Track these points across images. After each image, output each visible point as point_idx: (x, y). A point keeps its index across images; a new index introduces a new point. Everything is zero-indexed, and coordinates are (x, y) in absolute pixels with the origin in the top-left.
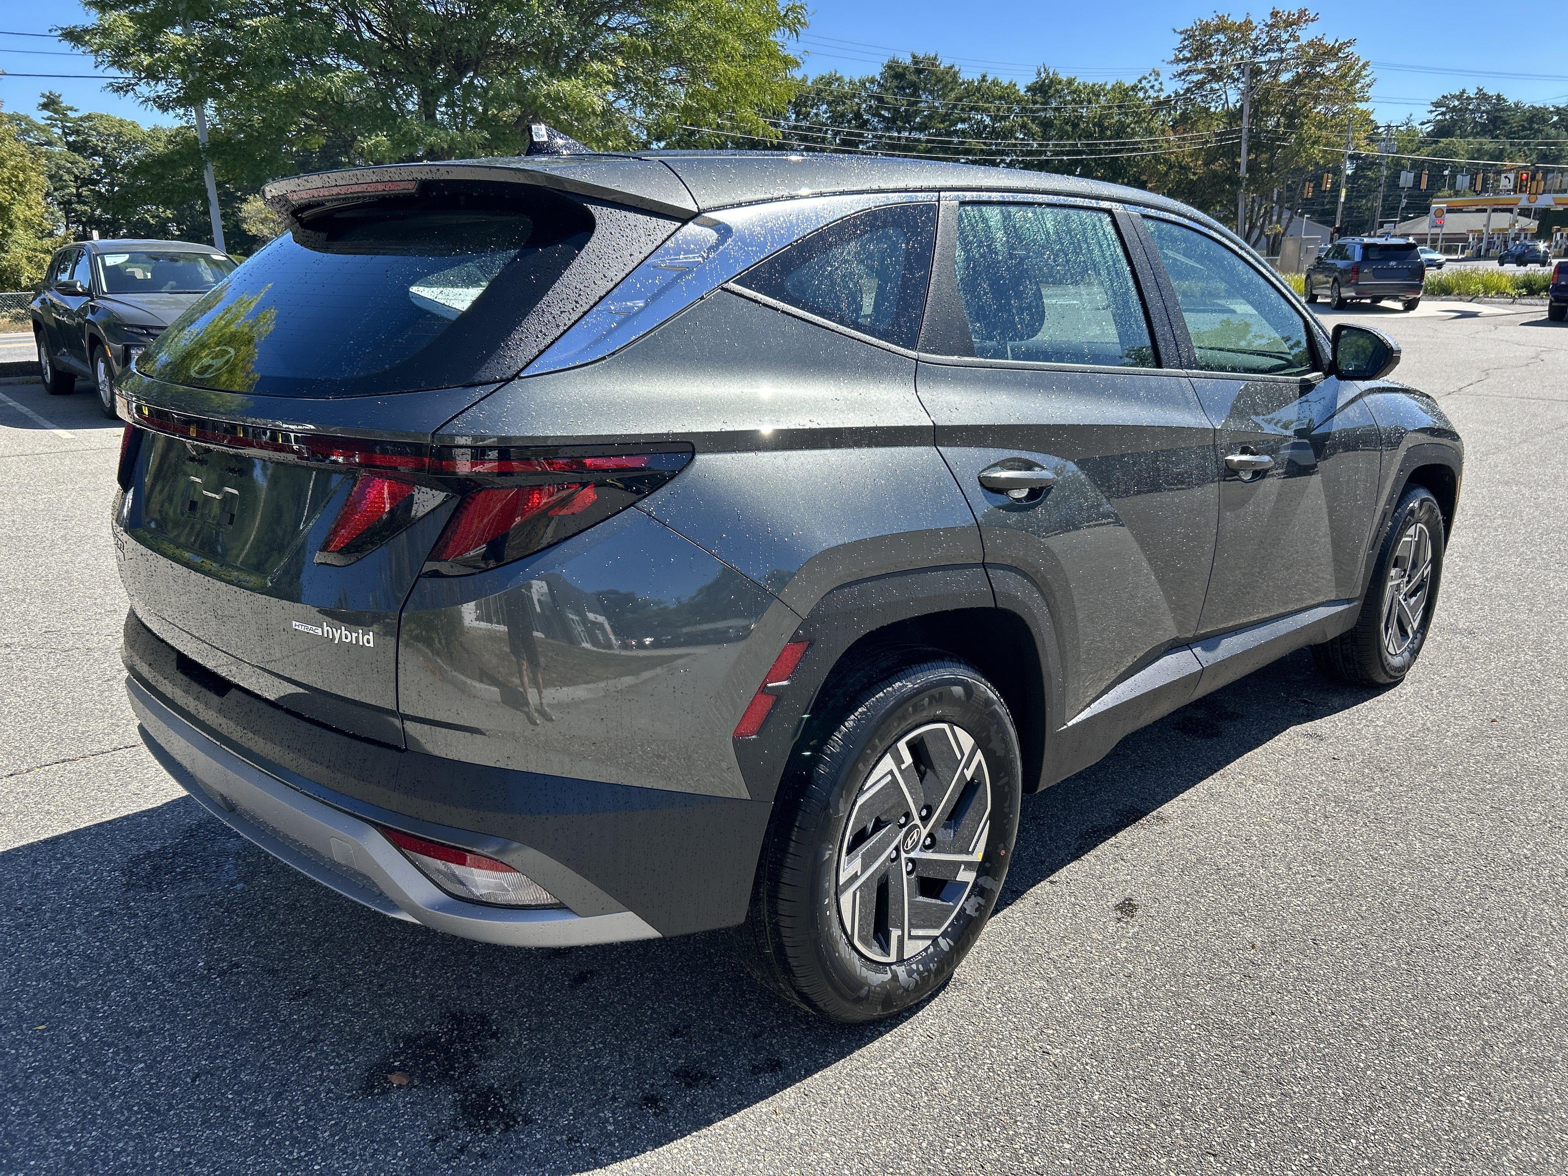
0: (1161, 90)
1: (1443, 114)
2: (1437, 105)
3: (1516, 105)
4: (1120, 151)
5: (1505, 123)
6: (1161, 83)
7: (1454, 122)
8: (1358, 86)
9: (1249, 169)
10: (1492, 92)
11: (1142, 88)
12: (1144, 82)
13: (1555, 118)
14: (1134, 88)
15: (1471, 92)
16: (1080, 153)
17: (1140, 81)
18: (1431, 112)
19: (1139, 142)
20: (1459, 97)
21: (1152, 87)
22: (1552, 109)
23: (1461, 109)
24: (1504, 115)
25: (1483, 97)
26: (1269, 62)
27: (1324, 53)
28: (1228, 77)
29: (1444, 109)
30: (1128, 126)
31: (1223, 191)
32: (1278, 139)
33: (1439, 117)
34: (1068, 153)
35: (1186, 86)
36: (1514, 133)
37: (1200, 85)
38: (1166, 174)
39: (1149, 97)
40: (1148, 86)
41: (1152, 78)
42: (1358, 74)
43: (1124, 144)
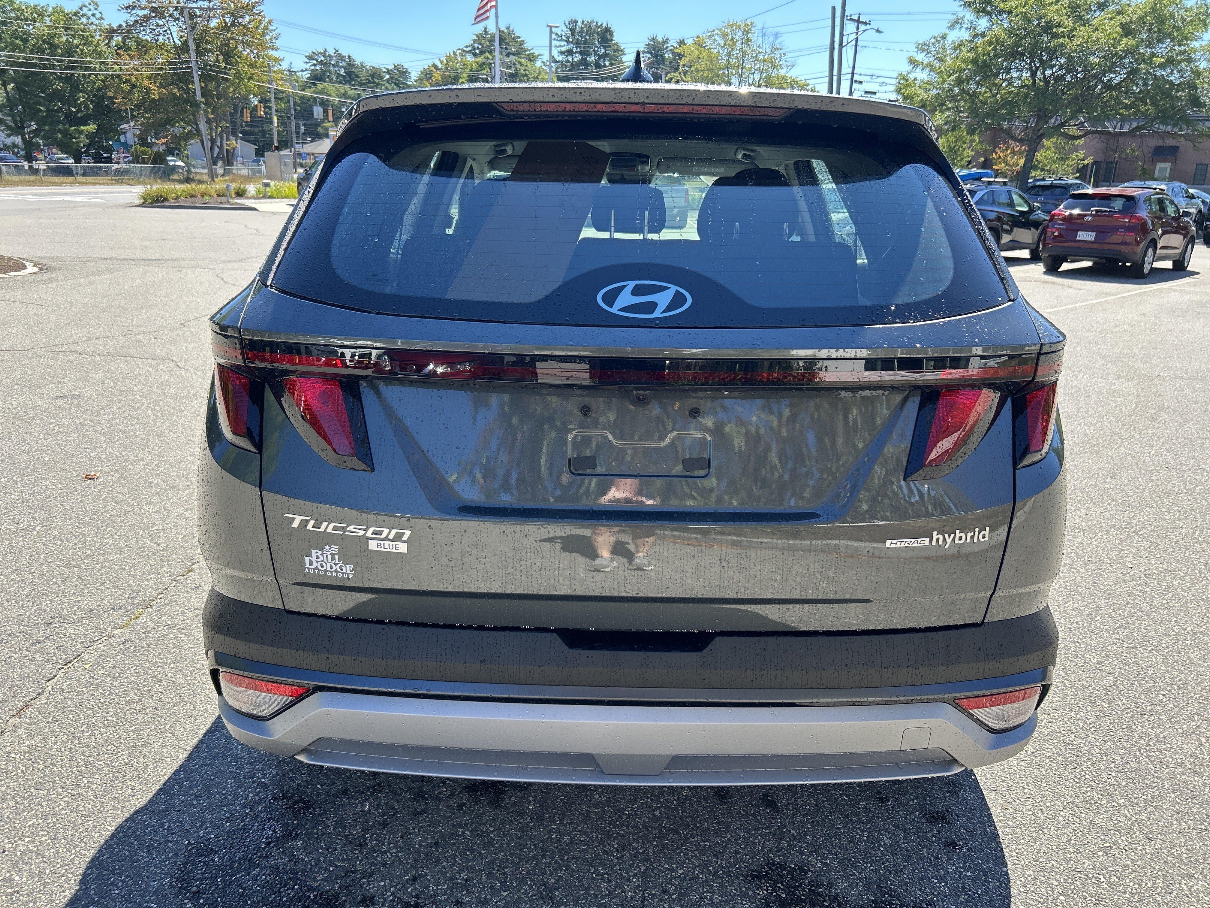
0: (102, 18)
1: (315, 65)
2: (310, 58)
3: (362, 64)
4: (74, 68)
5: (357, 76)
6: (100, 13)
7: (324, 73)
8: (268, 37)
9: (203, 95)
10: (345, 53)
11: (83, 16)
12: (85, 10)
13: (388, 77)
14: (76, 14)
15: (331, 52)
16: (34, 66)
17: (81, 9)
18: (307, 63)
19: (90, 62)
20: (324, 54)
21: (93, 15)
22: (384, 70)
23: (326, 63)
24: (356, 70)
25: (340, 57)
26: (201, 9)
27: (243, 8)
28: (170, 16)
29: (315, 62)
30: (77, 47)
31: (185, 111)
32: (221, 73)
33: (313, 68)
34: (21, 65)
35: (133, 19)
36: (364, 84)
37: (147, 19)
38: (130, 92)
39: (92, 23)
40: (89, 14)
41: (92, 7)
42: (266, 28)
43: (76, 62)
